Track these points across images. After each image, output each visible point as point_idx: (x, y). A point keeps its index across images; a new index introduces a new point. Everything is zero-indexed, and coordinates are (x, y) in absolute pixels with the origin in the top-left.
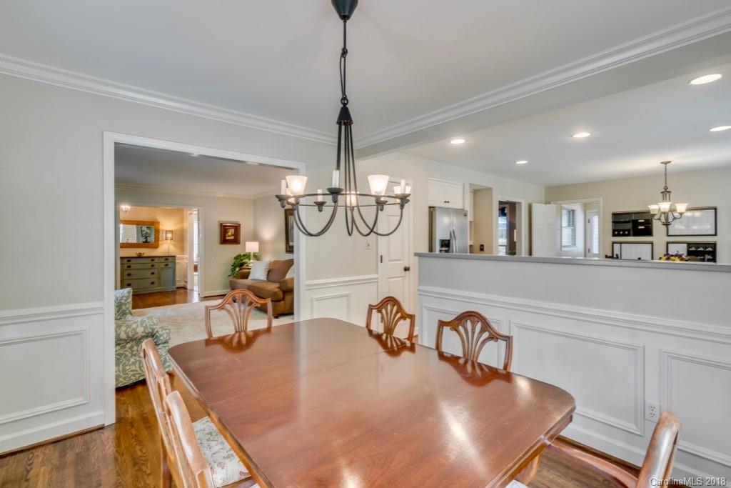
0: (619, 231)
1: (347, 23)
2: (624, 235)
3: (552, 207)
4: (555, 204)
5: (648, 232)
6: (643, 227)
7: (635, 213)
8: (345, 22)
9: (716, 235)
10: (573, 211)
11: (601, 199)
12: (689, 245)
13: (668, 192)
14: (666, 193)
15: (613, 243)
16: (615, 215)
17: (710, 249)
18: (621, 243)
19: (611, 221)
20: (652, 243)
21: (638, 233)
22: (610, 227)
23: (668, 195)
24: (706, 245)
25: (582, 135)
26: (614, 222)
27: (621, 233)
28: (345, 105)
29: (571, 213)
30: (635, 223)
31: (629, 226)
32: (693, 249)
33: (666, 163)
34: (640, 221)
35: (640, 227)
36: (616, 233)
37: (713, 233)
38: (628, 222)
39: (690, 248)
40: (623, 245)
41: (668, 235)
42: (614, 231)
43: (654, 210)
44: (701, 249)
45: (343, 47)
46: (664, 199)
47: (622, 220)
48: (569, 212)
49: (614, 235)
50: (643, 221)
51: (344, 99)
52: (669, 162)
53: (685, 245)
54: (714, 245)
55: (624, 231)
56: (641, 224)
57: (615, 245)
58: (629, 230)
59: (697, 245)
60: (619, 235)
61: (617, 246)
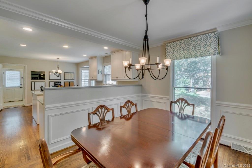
1: (147, 6)
2: (36, 79)
6: (43, 77)
7: (39, 72)
8: (146, 5)
9: (61, 80)
11: (26, 65)
12: (55, 82)
15: (32, 82)
16: (32, 72)
20: (45, 82)
22: (30, 76)
24: (59, 82)
25: (66, 47)
26: (32, 74)
27: (35, 78)
28: (146, 34)
30: (40, 75)
31: (38, 76)
33: (58, 58)
35: (42, 77)
36: (33, 78)
37: (60, 79)
40: (35, 83)
41: (49, 80)
45: (145, 14)
47: (35, 74)
50: (43, 75)
51: (146, 32)
53: (54, 82)
54: (60, 82)
55: (36, 78)
56: (42, 76)
57: (32, 83)
58: (38, 78)
59: (57, 82)
60: (34, 79)
61: (33, 83)
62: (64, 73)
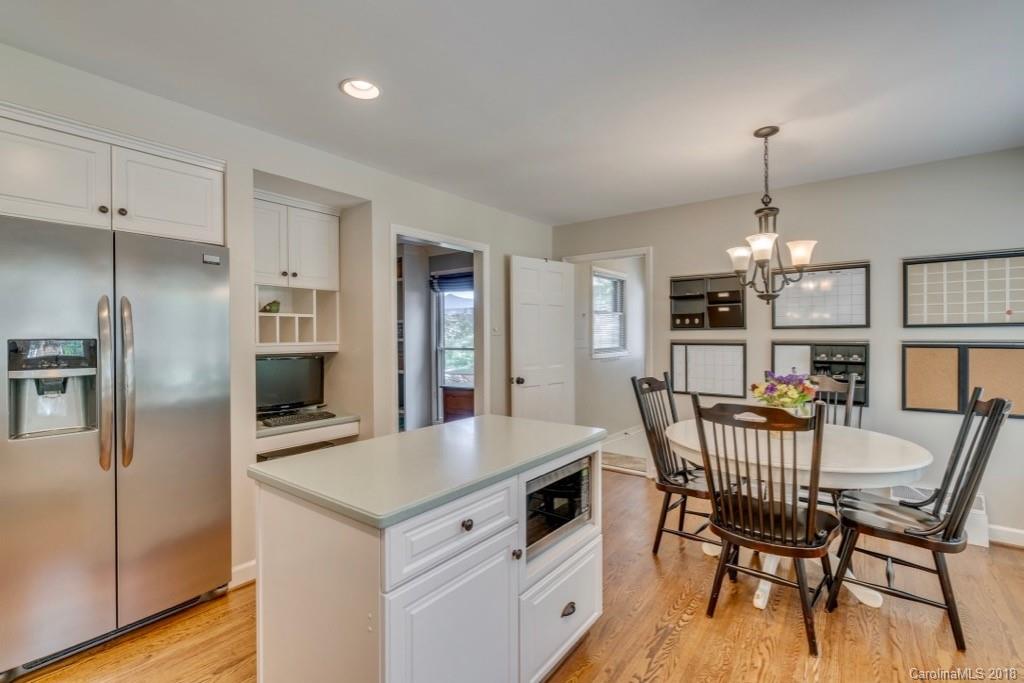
0: (683, 317)
2: (692, 326)
3: (566, 268)
4: (569, 261)
5: (737, 320)
6: (726, 309)
7: (712, 280)
9: (868, 324)
10: (622, 282)
11: (651, 249)
12: (815, 347)
13: (772, 209)
14: (767, 213)
15: (673, 344)
16: (675, 282)
17: (855, 358)
18: (686, 344)
19: (668, 294)
20: (744, 345)
21: (717, 322)
22: (665, 307)
23: (771, 219)
24: (848, 348)
26: (674, 298)
27: (688, 321)
29: (619, 284)
30: (713, 299)
31: (701, 307)
32: (823, 357)
33: (767, 133)
34: (721, 295)
35: (721, 309)
36: (680, 321)
37: (862, 321)
38: (701, 297)
39: (817, 355)
40: (689, 347)
41: (774, 327)
42: (674, 317)
43: (741, 259)
44: (839, 357)
46: (763, 228)
47: (688, 294)
48: (615, 283)
49: (675, 327)
50: (726, 295)
52: (774, 130)
53: (807, 349)
54: (864, 348)
55: (692, 317)
56: (724, 301)
57: (675, 347)
58: (701, 316)
59: (831, 348)
60: (683, 327)
61: (679, 351)
62: (906, 264)
